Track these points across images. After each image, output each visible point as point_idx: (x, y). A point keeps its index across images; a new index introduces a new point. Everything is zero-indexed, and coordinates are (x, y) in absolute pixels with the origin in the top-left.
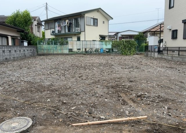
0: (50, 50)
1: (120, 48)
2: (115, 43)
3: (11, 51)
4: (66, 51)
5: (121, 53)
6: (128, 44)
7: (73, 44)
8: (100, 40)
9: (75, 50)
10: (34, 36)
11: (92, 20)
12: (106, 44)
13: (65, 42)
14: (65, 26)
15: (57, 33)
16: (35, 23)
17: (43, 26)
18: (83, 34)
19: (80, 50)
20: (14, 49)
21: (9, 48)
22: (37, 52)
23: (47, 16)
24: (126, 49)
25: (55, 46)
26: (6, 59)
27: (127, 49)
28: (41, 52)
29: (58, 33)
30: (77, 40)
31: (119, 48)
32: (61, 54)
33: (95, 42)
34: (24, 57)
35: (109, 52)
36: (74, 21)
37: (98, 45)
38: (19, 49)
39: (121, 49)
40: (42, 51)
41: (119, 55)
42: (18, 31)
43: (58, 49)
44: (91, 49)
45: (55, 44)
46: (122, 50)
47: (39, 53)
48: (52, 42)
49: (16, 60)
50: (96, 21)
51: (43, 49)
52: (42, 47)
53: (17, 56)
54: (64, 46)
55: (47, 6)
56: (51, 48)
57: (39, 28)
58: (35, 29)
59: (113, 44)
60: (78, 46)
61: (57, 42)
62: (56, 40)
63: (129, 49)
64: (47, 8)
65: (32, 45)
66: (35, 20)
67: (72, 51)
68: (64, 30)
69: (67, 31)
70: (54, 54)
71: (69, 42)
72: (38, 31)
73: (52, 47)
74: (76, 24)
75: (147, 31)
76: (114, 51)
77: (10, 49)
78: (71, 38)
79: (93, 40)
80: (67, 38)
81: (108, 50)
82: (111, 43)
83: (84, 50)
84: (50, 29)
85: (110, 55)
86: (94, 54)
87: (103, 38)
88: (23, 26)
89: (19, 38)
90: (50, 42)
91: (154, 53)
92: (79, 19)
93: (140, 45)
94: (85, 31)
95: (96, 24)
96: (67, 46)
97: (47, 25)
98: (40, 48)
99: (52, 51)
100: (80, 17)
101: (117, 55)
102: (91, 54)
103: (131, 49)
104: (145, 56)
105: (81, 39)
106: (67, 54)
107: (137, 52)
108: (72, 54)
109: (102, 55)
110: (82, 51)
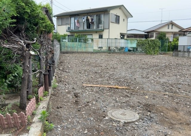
0: (74, 48)
2: (141, 42)
4: (90, 50)
6: (152, 43)
7: (98, 42)
11: (115, 17)
12: (131, 43)
14: (84, 23)
15: (73, 29)
24: (150, 48)
25: (80, 43)
27: (152, 48)
29: (75, 29)
30: (99, 38)
31: (144, 47)
32: (85, 52)
35: (134, 51)
37: (122, 43)
39: (146, 48)
40: (66, 48)
41: (144, 54)
44: (115, 47)
45: (79, 41)
46: (146, 49)
48: (76, 39)
50: (118, 18)
52: (66, 44)
54: (89, 44)
56: (75, 46)
59: (138, 42)
60: (103, 44)
63: (153, 48)
68: (83, 26)
69: (86, 28)
70: (78, 53)
71: (94, 40)
73: (77, 45)
76: (138, 50)
78: (91, 36)
79: (115, 39)
80: (86, 35)
81: (132, 49)
82: (136, 42)
84: (66, 25)
85: (134, 54)
86: (118, 53)
91: (189, 54)
93: (163, 45)
94: (109, 29)
96: (92, 44)
97: (60, 21)
98: (63, 45)
99: (76, 48)
100: (104, 14)
101: (142, 54)
102: (116, 53)
103: (155, 49)
104: (173, 56)
105: (104, 37)
106: (91, 53)
107: (160, 52)
108: (96, 53)
109: (128, 54)
110: (107, 50)
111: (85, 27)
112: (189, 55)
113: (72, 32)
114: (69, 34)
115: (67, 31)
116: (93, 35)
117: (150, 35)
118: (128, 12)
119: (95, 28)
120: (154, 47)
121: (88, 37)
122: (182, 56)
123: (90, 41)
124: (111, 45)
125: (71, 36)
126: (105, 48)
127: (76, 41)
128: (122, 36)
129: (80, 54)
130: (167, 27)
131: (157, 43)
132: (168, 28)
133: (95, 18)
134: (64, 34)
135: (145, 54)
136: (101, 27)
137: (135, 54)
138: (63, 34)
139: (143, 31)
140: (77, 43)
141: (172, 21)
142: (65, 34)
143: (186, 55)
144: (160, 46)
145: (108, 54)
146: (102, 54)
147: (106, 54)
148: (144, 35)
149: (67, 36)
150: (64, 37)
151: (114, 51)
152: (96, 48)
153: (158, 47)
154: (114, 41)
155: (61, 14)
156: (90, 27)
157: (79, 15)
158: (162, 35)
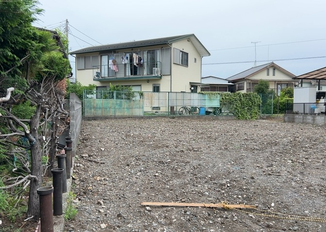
0: (108, 109)
1: (235, 106)
2: (227, 98)
4: (138, 112)
6: (247, 100)
7: (152, 98)
11: (181, 53)
12: (210, 99)
14: (125, 65)
15: (106, 76)
22: (83, 112)
24: (244, 108)
25: (119, 101)
27: (246, 109)
28: (91, 113)
29: (108, 76)
30: (152, 90)
31: (233, 107)
32: (129, 117)
33: (187, 94)
35: (215, 113)
37: (195, 100)
39: (236, 108)
40: (93, 110)
41: (233, 120)
45: (117, 98)
46: (237, 111)
47: (86, 114)
48: (113, 93)
50: (186, 57)
51: (94, 108)
52: (93, 103)
54: (136, 102)
56: (110, 105)
59: (222, 99)
60: (161, 101)
63: (248, 109)
68: (124, 71)
69: (130, 74)
70: (115, 118)
71: (145, 94)
73: (113, 104)
76: (223, 112)
81: (212, 111)
82: (219, 97)
86: (189, 117)
92: (158, 54)
93: (266, 102)
94: (171, 75)
95: (185, 62)
96: (141, 102)
97: (82, 62)
98: (88, 104)
99: (112, 110)
100: (162, 49)
101: (230, 120)
102: (184, 117)
103: (253, 110)
104: (285, 122)
105: (161, 89)
106: (140, 118)
107: (262, 115)
108: (149, 118)
109: (205, 120)
110: (168, 112)
111: (127, 72)
112: (314, 120)
113: (103, 81)
114: (98, 84)
115: (94, 80)
116: (142, 86)
117: (237, 85)
118: (202, 47)
119: (145, 73)
120: (251, 107)
121: (134, 89)
122: (302, 121)
123: (138, 97)
124: (175, 103)
125: (103, 88)
126: (164, 109)
127: (113, 97)
128: (194, 87)
129: (120, 120)
130: (265, 72)
131: (255, 99)
132: (268, 75)
133: (145, 56)
134: (90, 85)
135: (235, 119)
136: (157, 72)
137: (218, 119)
138: (87, 85)
139: (225, 80)
140: (114, 101)
141: (273, 63)
142: (92, 85)
143: (309, 119)
144: (261, 105)
145: (171, 120)
146: (160, 120)
147: (167, 120)
148: (227, 86)
149: (95, 89)
150: (89, 89)
151: (181, 113)
152: (148, 109)
153: (257, 106)
154: (180, 96)
155: (83, 50)
156: (137, 72)
157: (117, 51)
158: (262, 85)
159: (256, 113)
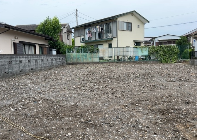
0: (79, 59)
1: (159, 55)
2: (153, 49)
3: (38, 60)
4: (97, 60)
5: (160, 60)
6: (168, 50)
7: (104, 52)
8: (134, 46)
9: (106, 58)
10: (64, 45)
11: (125, 24)
12: (142, 51)
13: (95, 50)
14: (95, 33)
15: (88, 40)
16: (65, 30)
17: (73, 33)
18: (115, 40)
19: (112, 58)
20: (40, 58)
21: (35, 57)
22: (66, 61)
23: (77, 23)
24: (166, 55)
25: (85, 54)
26: (32, 69)
28: (70, 61)
30: (108, 47)
32: (91, 63)
33: (129, 48)
34: (52, 67)
35: (146, 60)
36: (105, 27)
37: (132, 52)
38: (46, 58)
40: (71, 59)
42: (46, 39)
43: (88, 57)
44: (124, 56)
45: (84, 52)
46: (161, 57)
47: (68, 62)
48: (82, 50)
49: (44, 70)
50: (130, 25)
51: (72, 58)
52: (71, 56)
53: (45, 65)
54: (95, 54)
55: (77, 12)
56: (80, 56)
57: (68, 35)
58: (64, 36)
59: (150, 50)
61: (87, 50)
62: (86, 48)
63: (169, 56)
64: (77, 15)
65: (61, 53)
66: (64, 27)
67: (103, 60)
68: (95, 36)
70: (83, 63)
71: (100, 50)
72: (68, 39)
73: (82, 56)
74: (107, 29)
75: (190, 35)
76: (151, 58)
77: (36, 59)
78: (102, 45)
79: (126, 47)
81: (144, 58)
82: (148, 50)
83: (116, 58)
84: (80, 36)
85: (146, 63)
86: (127, 62)
87: (137, 44)
88: (52, 34)
89: (47, 46)
90: (80, 50)
92: (111, 24)
93: (183, 51)
94: (117, 37)
95: (130, 28)
96: (98, 54)
97: (77, 32)
98: (69, 56)
99: (82, 59)
100: (112, 22)
101: (155, 63)
103: (173, 56)
104: (190, 64)
105: (113, 46)
106: (97, 63)
107: (180, 60)
108: (102, 63)
110: (114, 59)
113: (86, 43)
115: (81, 42)
120: (171, 54)
131: (174, 49)
135: (159, 63)
136: (109, 36)
140: (82, 54)
144: (179, 53)
147: (112, 64)
153: (176, 54)
156: (101, 37)
159: (175, 58)
